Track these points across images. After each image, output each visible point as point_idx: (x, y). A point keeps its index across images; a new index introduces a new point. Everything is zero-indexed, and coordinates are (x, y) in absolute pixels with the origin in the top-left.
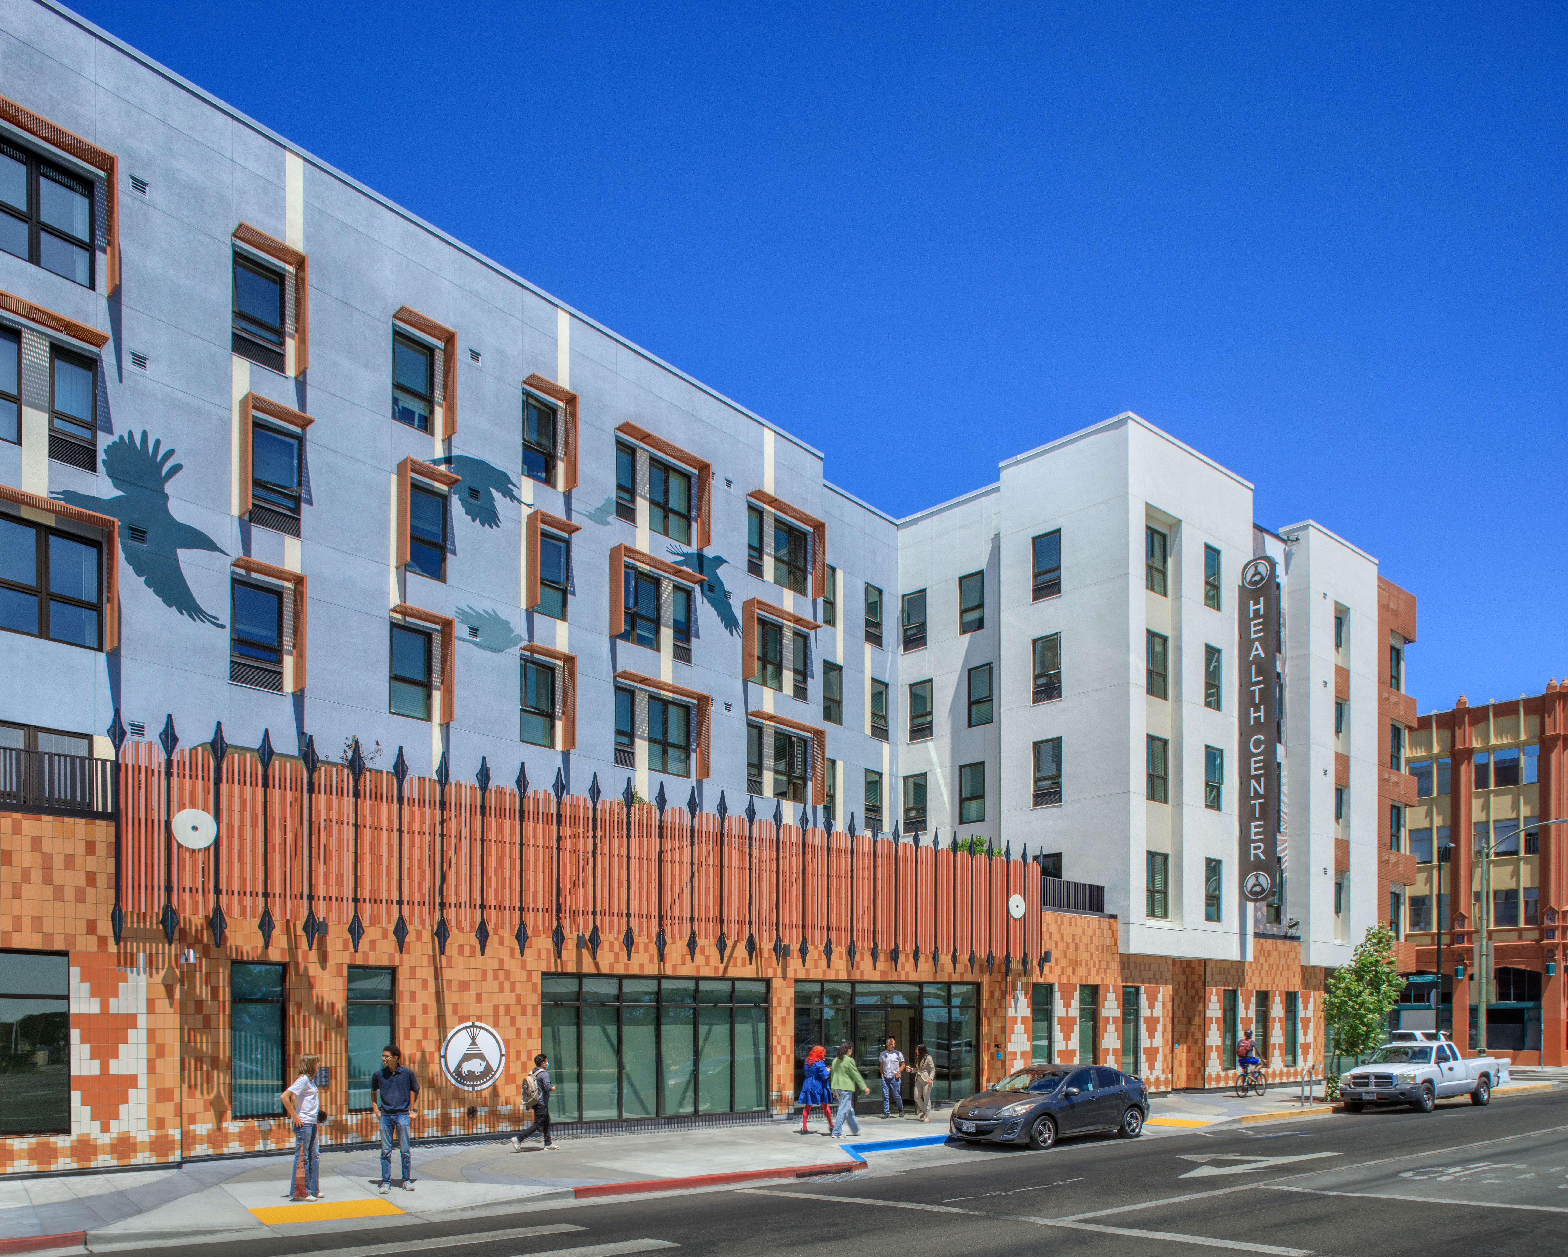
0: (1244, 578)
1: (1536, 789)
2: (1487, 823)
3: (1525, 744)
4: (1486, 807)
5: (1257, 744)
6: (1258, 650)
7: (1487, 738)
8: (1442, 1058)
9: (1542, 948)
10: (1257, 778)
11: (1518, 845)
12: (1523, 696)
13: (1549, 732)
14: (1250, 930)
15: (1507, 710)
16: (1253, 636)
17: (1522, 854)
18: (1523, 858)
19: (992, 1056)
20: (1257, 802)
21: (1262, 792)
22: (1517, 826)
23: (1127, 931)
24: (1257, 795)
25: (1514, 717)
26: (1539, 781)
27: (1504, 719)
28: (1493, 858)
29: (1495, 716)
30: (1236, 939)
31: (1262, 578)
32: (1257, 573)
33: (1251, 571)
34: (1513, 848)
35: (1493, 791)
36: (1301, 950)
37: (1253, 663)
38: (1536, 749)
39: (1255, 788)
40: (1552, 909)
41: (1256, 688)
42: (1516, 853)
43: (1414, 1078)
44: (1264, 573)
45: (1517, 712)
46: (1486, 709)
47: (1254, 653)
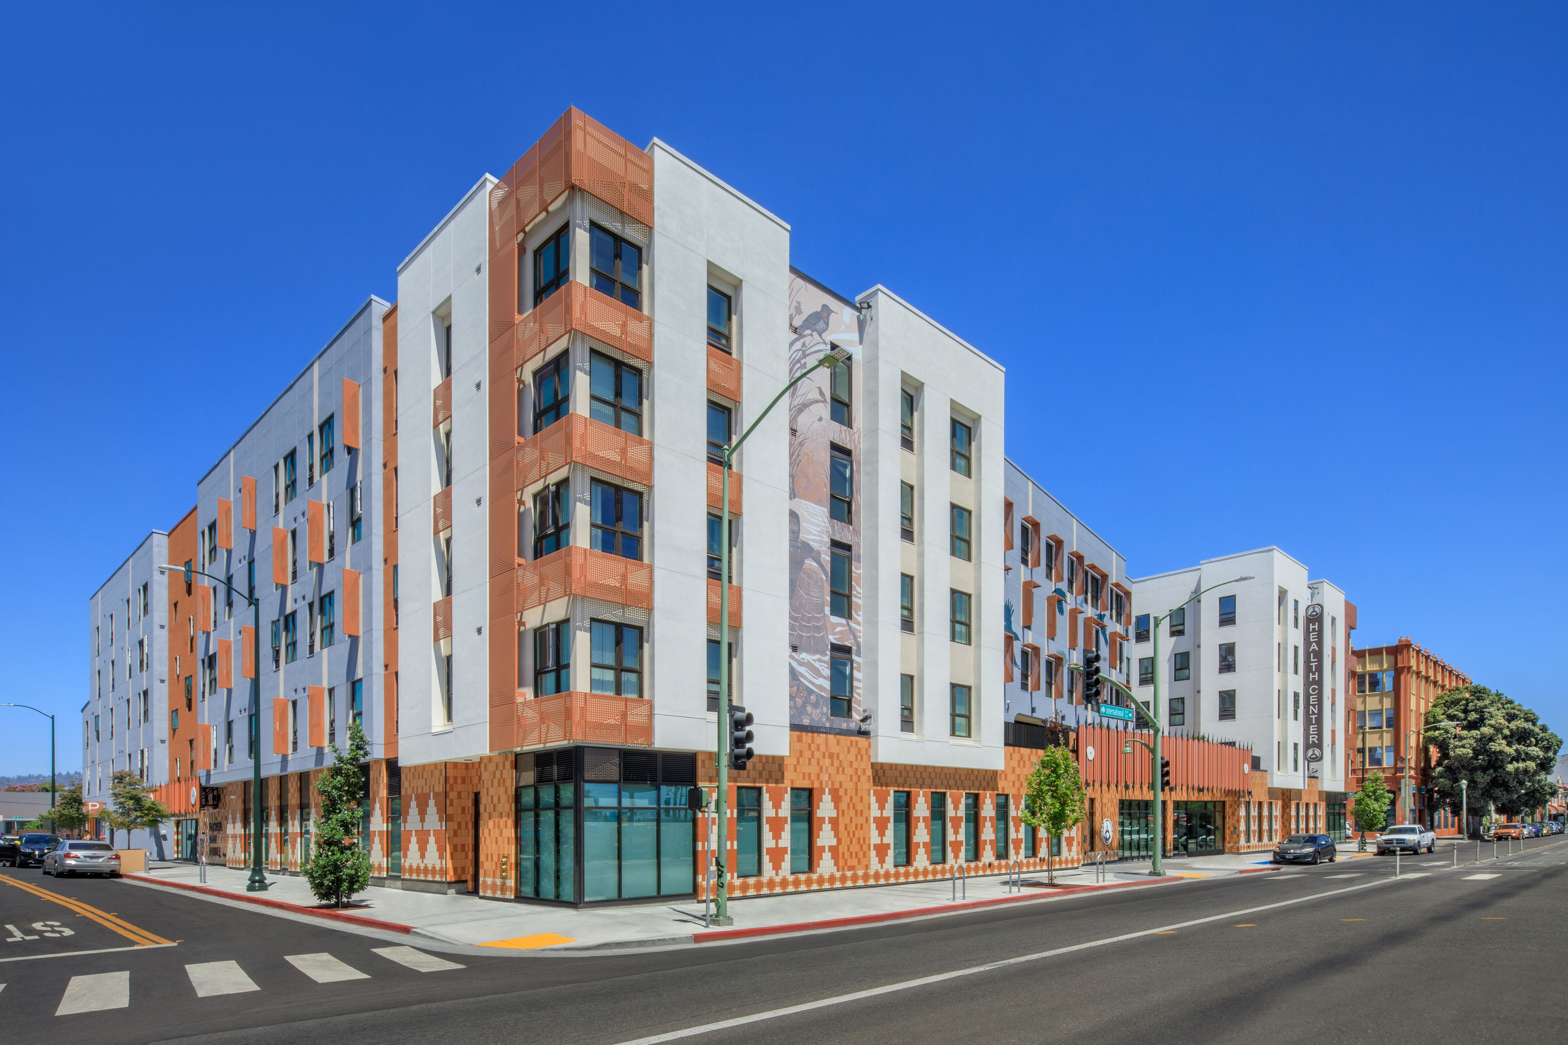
0: (1307, 613)
1: (1392, 694)
2: (1365, 711)
3: (1386, 670)
4: (1364, 702)
5: (1314, 690)
6: (1314, 647)
7: (1364, 667)
8: (1421, 832)
9: (1396, 778)
10: (1314, 706)
11: (1382, 723)
12: (1385, 645)
13: (1400, 665)
14: (1306, 776)
15: (1376, 652)
16: (1311, 640)
17: (1384, 728)
18: (1386, 731)
19: (1232, 832)
20: (1314, 716)
21: (1316, 712)
22: (1381, 714)
23: (1272, 778)
24: (1313, 713)
25: (1380, 656)
26: (1394, 690)
27: (1374, 657)
28: (1367, 730)
29: (1369, 655)
30: (1302, 778)
31: (1317, 614)
32: (1314, 611)
33: (1311, 610)
34: (1379, 725)
35: (1368, 695)
36: (1319, 783)
37: (1311, 652)
38: (1392, 673)
39: (1312, 710)
40: (1401, 757)
41: (1314, 664)
42: (1381, 727)
43: (1414, 840)
44: (1318, 612)
45: (1382, 654)
46: (1364, 651)
47: (1312, 648)
